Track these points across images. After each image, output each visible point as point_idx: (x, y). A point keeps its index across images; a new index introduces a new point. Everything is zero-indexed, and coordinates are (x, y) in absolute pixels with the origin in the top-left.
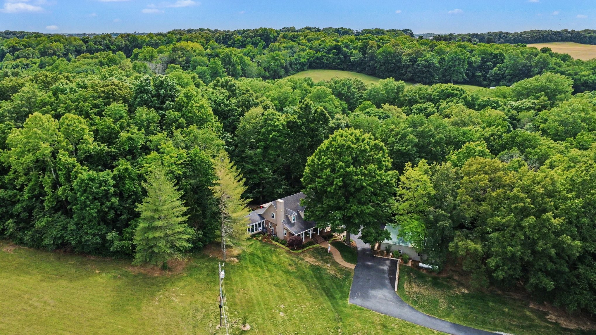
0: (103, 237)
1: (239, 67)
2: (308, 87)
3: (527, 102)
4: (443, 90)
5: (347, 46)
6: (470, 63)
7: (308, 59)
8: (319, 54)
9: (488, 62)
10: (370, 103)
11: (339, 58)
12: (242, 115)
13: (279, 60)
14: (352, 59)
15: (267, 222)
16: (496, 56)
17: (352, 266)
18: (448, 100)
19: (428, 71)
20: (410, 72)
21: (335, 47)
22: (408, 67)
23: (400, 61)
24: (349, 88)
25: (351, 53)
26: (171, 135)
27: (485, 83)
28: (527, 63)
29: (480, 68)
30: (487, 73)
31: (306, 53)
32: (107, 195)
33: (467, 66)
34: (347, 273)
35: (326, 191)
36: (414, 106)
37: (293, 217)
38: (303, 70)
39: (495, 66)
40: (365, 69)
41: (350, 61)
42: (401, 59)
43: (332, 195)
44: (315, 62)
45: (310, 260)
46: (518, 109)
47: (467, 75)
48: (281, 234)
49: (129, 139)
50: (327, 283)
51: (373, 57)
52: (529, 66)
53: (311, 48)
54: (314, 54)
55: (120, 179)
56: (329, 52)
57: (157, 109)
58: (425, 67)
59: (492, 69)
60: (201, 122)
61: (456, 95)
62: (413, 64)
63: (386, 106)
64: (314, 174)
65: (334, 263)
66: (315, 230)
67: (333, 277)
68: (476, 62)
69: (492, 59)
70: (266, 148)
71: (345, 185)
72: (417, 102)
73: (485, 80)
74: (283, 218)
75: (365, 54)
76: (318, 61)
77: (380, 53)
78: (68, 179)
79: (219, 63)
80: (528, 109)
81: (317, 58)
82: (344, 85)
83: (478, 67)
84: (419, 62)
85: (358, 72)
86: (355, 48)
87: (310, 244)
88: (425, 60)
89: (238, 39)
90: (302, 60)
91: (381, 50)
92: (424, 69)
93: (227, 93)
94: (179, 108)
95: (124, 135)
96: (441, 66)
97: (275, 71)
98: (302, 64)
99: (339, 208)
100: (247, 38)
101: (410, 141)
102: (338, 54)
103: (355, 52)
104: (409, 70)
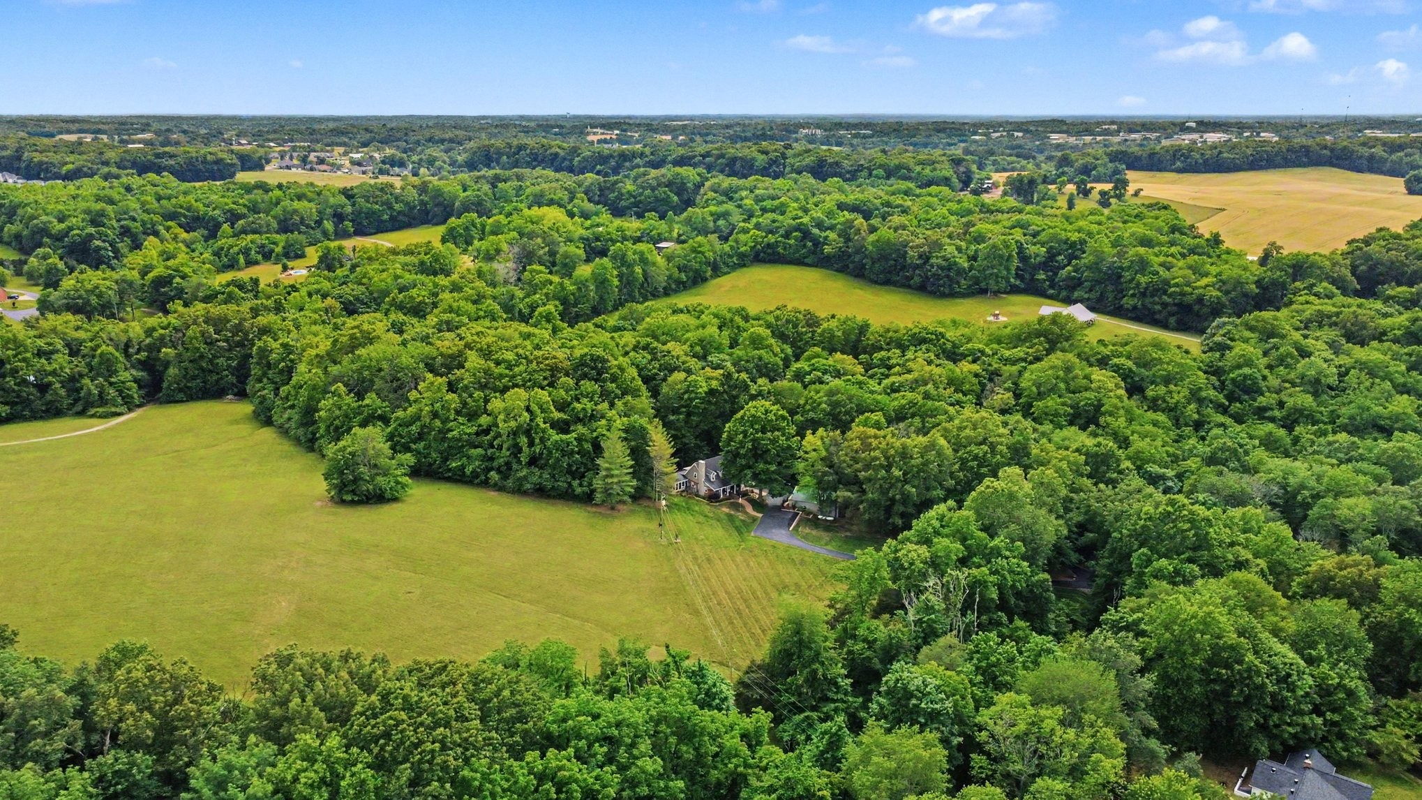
0: (569, 485)
1: (638, 270)
2: (742, 323)
5: (819, 225)
7: (752, 248)
8: (771, 239)
11: (805, 246)
12: (664, 380)
13: (703, 253)
14: (827, 249)
15: (690, 481)
17: (760, 515)
19: (948, 276)
20: (919, 275)
21: (798, 228)
22: (917, 267)
23: (904, 256)
24: (796, 326)
25: (826, 238)
26: (612, 405)
27: (1051, 292)
29: (1043, 266)
30: (1055, 275)
31: (749, 235)
32: (572, 452)
33: (1014, 267)
34: (754, 519)
35: (739, 453)
36: (875, 355)
37: (713, 476)
38: (744, 266)
39: (1068, 264)
40: (847, 266)
41: (822, 252)
42: (906, 252)
43: (744, 457)
44: (765, 253)
45: (726, 510)
47: (1021, 277)
48: (703, 490)
49: (584, 409)
50: (738, 523)
51: (860, 250)
53: (758, 226)
54: (763, 238)
55: (579, 440)
56: (787, 235)
57: (596, 381)
58: (943, 268)
59: (1064, 268)
60: (635, 393)
61: (931, 340)
62: (925, 263)
63: (838, 356)
64: (730, 439)
65: (746, 513)
66: (732, 488)
67: (743, 521)
68: (1037, 256)
70: (689, 414)
71: (755, 448)
72: (881, 349)
73: (1050, 287)
74: (704, 478)
75: (847, 241)
76: (769, 251)
77: (873, 243)
78: (542, 440)
79: (610, 265)
81: (769, 245)
83: (1041, 264)
84: (934, 260)
85: (838, 271)
86: (833, 228)
87: (727, 499)
88: (943, 257)
90: (743, 249)
91: (872, 238)
92: (941, 272)
93: (649, 357)
94: (614, 379)
95: (578, 406)
96: (971, 268)
97: (696, 271)
98: (742, 256)
99: (750, 467)
100: (644, 188)
101: (824, 410)
102: (803, 239)
103: (832, 235)
104: (918, 272)
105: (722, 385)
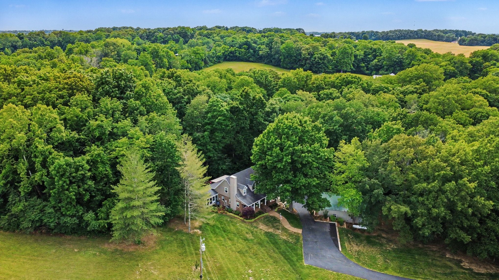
0: (81, 218)
1: (165, 60)
2: (232, 77)
3: (410, 87)
4: (344, 79)
5: (255, 43)
6: (356, 56)
7: (224, 53)
8: (232, 49)
9: (369, 55)
10: (285, 89)
11: (249, 52)
12: (189, 102)
13: (199, 54)
14: (261, 53)
15: (220, 195)
16: (375, 50)
17: (300, 231)
18: (349, 86)
19: (323, 63)
20: (309, 63)
21: (247, 43)
22: (307, 59)
23: (300, 54)
24: (266, 77)
25: (260, 48)
26: (135, 122)
27: (367, 72)
28: (399, 56)
29: (363, 60)
30: (369, 64)
31: (221, 48)
32: (83, 179)
33: (353, 59)
34: (297, 237)
35: (275, 167)
36: (321, 92)
37: (244, 191)
38: (219, 62)
39: (375, 58)
40: (271, 62)
41: (258, 55)
42: (301, 53)
43: (281, 171)
44: (229, 56)
45: (263, 227)
46: (405, 93)
47: (353, 65)
48: (234, 206)
49: (99, 126)
50: (283, 247)
51: (277, 52)
52: (401, 58)
53: (225, 43)
54: (228, 49)
55: (93, 163)
56: (240, 47)
57: (119, 98)
58: (320, 59)
59: (372, 61)
60: (160, 109)
61: (355, 82)
62: (311, 57)
63: (300, 92)
64: (263, 153)
65: (284, 229)
66: (263, 201)
67: (286, 242)
68: (360, 55)
69: (372, 53)
70: (212, 132)
71: (293, 162)
72: (323, 89)
73: (367, 70)
74: (236, 192)
75: (271, 48)
76: (231, 55)
77: (284, 48)
79: (149, 56)
80: (412, 93)
81: (231, 52)
82: (262, 75)
83: (362, 59)
84: (316, 55)
85: (265, 64)
86: (262, 44)
87: (260, 213)
88: (320, 54)
89: (160, 36)
90: (219, 54)
91: (284, 45)
92: (320, 61)
93: (174, 84)
94: (138, 97)
95: (93, 123)
96: (334, 58)
97: (196, 63)
98: (218, 57)
99: (287, 182)
100: (168, 35)
101: (337, 122)
102: (248, 49)
103: (263, 47)
104: (308, 61)
105: (241, 104)
